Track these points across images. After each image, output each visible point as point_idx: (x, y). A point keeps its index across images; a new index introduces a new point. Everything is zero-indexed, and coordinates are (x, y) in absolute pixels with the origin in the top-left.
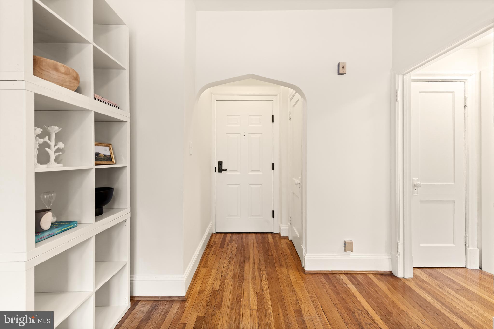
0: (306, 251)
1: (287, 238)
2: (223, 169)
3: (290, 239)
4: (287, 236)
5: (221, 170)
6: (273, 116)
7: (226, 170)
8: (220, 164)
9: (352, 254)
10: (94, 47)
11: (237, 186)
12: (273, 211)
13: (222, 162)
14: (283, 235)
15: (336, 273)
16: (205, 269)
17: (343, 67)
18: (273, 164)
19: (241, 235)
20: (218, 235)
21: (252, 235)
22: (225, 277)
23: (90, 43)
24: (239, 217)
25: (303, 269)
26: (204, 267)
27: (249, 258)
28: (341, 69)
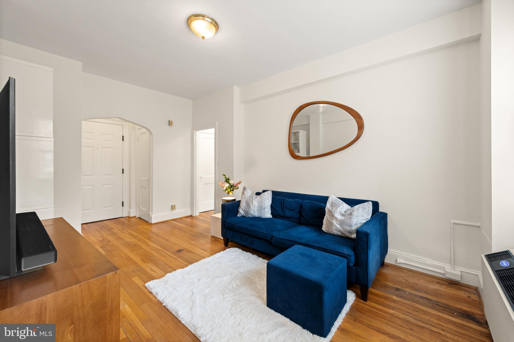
3: (138, 217)
4: (135, 216)
9: (175, 211)
11: (90, 187)
14: (131, 216)
15: (168, 221)
18: (123, 169)
28: (170, 123)
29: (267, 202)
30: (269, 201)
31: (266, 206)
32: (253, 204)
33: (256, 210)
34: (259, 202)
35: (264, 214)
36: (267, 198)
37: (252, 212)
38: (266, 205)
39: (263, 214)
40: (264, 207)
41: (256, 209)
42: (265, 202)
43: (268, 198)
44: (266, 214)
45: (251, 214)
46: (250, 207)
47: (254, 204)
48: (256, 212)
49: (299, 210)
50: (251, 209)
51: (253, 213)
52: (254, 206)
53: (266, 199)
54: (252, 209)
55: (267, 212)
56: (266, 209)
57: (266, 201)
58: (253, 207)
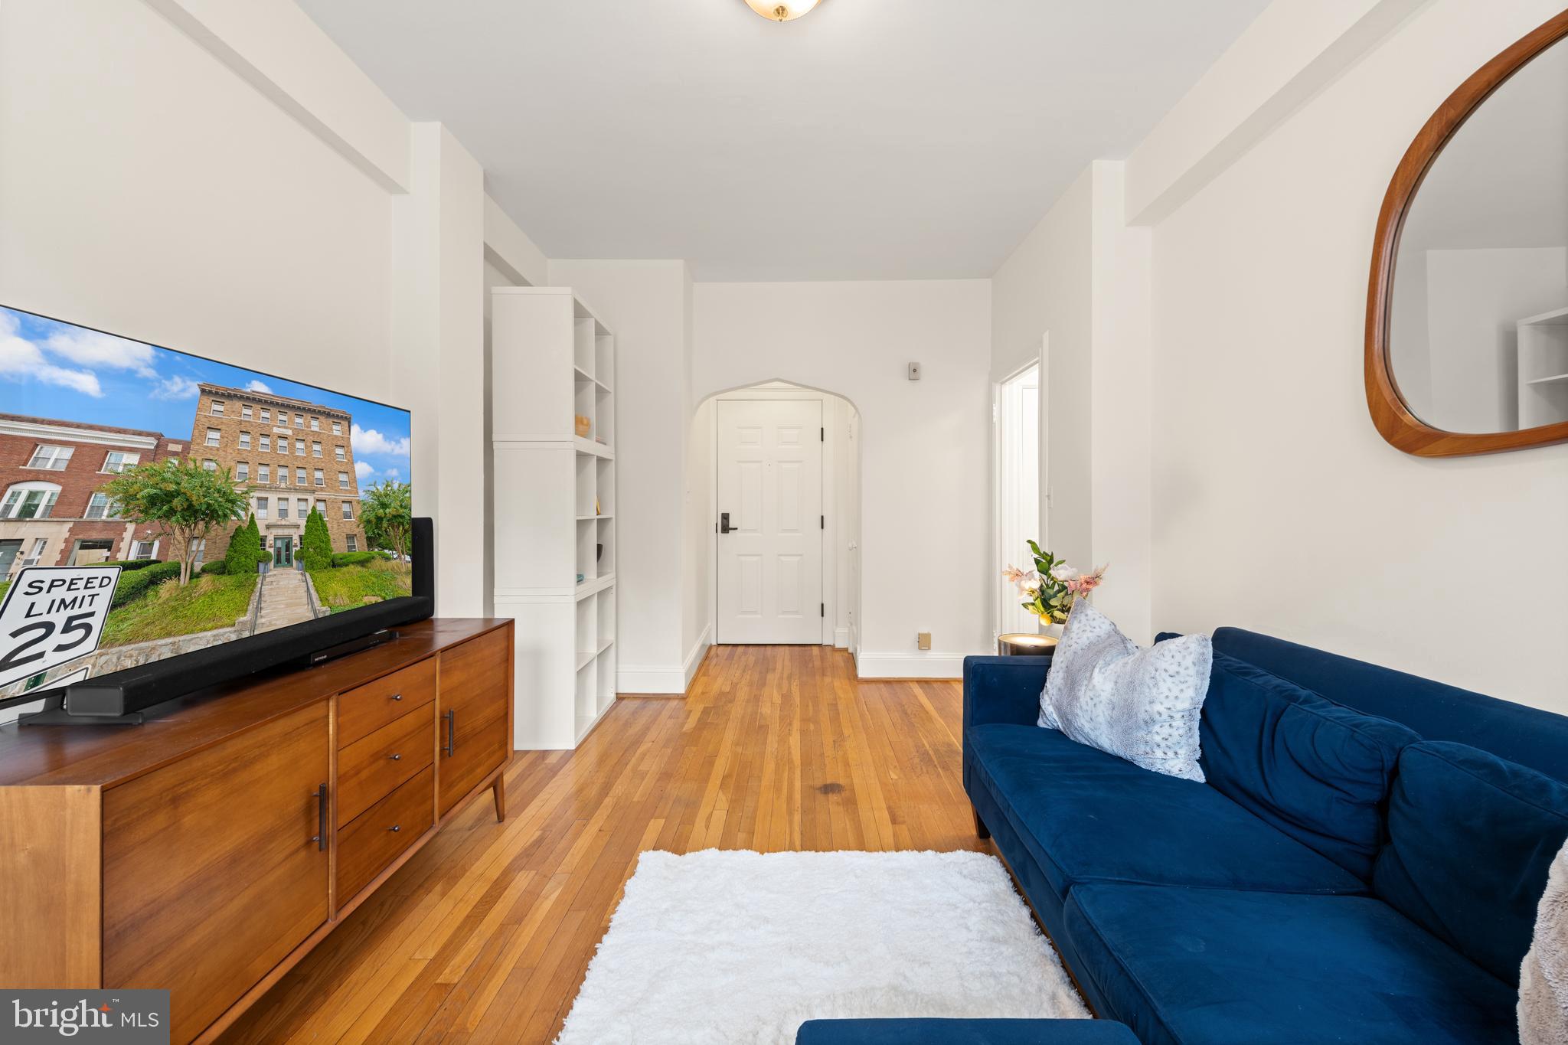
0: (861, 651)
1: (846, 650)
2: (730, 527)
3: (850, 651)
4: (846, 647)
5: (726, 529)
6: (822, 429)
7: (736, 529)
8: (725, 517)
9: (929, 653)
10: (596, 384)
11: (755, 559)
12: (822, 605)
13: (728, 514)
14: (839, 645)
15: (905, 681)
16: (706, 678)
17: (915, 371)
18: (822, 517)
19: (763, 648)
20: (721, 648)
21: (783, 648)
22: (737, 684)
23: (592, 381)
24: (759, 616)
25: (856, 676)
26: (704, 675)
27: (774, 670)
28: (914, 372)
29: (1167, 693)
30: (1183, 686)
31: (1160, 714)
32: (1090, 687)
33: (1101, 719)
34: (1120, 681)
35: (1148, 749)
36: (1173, 669)
37: (1083, 721)
38: (1158, 707)
39: (1142, 748)
40: (1142, 716)
41: (1102, 714)
42: (1154, 691)
43: (1182, 670)
44: (1159, 753)
45: (1080, 730)
46: (1077, 699)
47: (1094, 686)
48: (1104, 728)
49: (1375, 795)
50: (1081, 707)
51: (1090, 732)
52: (1091, 694)
53: (1165, 675)
54: (1085, 707)
55: (1163, 744)
56: (1156, 728)
57: (1163, 687)
58: (1088, 699)
